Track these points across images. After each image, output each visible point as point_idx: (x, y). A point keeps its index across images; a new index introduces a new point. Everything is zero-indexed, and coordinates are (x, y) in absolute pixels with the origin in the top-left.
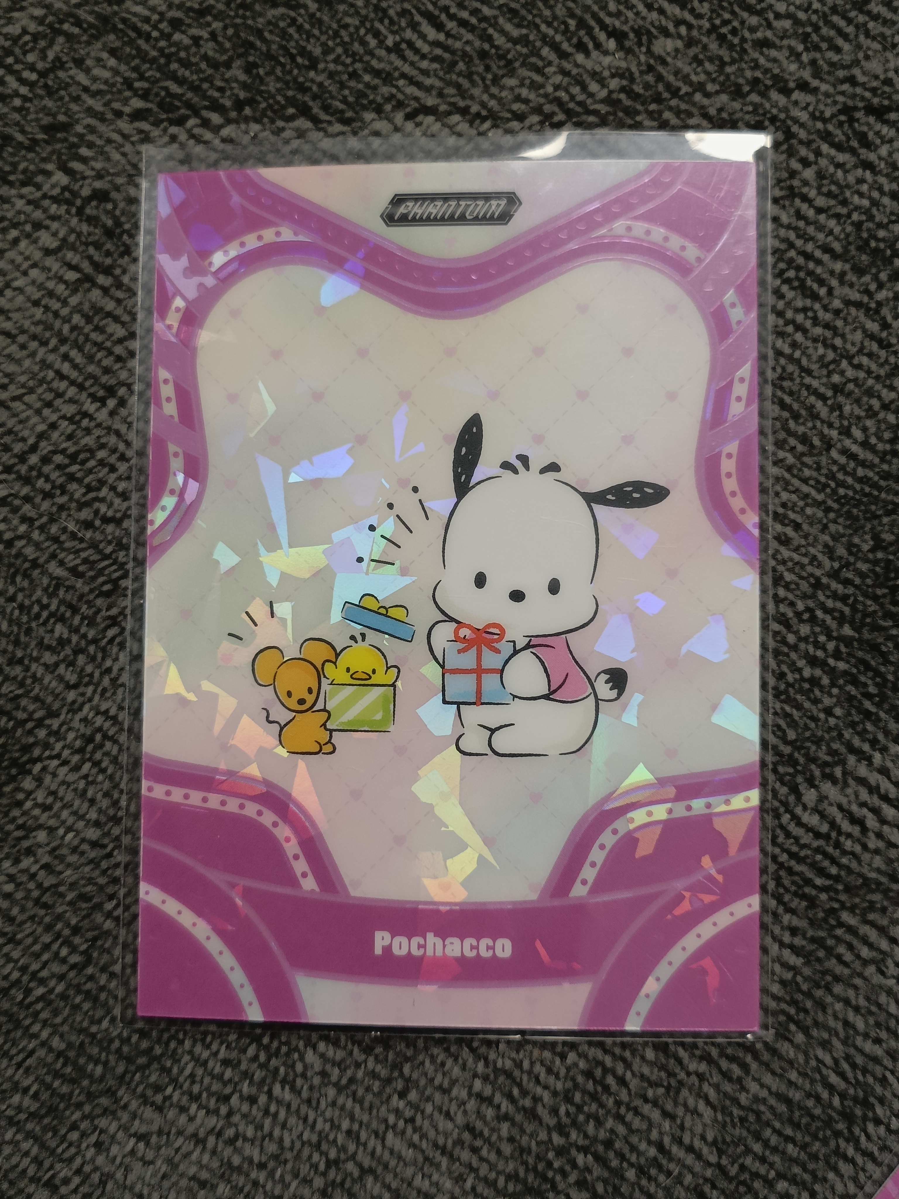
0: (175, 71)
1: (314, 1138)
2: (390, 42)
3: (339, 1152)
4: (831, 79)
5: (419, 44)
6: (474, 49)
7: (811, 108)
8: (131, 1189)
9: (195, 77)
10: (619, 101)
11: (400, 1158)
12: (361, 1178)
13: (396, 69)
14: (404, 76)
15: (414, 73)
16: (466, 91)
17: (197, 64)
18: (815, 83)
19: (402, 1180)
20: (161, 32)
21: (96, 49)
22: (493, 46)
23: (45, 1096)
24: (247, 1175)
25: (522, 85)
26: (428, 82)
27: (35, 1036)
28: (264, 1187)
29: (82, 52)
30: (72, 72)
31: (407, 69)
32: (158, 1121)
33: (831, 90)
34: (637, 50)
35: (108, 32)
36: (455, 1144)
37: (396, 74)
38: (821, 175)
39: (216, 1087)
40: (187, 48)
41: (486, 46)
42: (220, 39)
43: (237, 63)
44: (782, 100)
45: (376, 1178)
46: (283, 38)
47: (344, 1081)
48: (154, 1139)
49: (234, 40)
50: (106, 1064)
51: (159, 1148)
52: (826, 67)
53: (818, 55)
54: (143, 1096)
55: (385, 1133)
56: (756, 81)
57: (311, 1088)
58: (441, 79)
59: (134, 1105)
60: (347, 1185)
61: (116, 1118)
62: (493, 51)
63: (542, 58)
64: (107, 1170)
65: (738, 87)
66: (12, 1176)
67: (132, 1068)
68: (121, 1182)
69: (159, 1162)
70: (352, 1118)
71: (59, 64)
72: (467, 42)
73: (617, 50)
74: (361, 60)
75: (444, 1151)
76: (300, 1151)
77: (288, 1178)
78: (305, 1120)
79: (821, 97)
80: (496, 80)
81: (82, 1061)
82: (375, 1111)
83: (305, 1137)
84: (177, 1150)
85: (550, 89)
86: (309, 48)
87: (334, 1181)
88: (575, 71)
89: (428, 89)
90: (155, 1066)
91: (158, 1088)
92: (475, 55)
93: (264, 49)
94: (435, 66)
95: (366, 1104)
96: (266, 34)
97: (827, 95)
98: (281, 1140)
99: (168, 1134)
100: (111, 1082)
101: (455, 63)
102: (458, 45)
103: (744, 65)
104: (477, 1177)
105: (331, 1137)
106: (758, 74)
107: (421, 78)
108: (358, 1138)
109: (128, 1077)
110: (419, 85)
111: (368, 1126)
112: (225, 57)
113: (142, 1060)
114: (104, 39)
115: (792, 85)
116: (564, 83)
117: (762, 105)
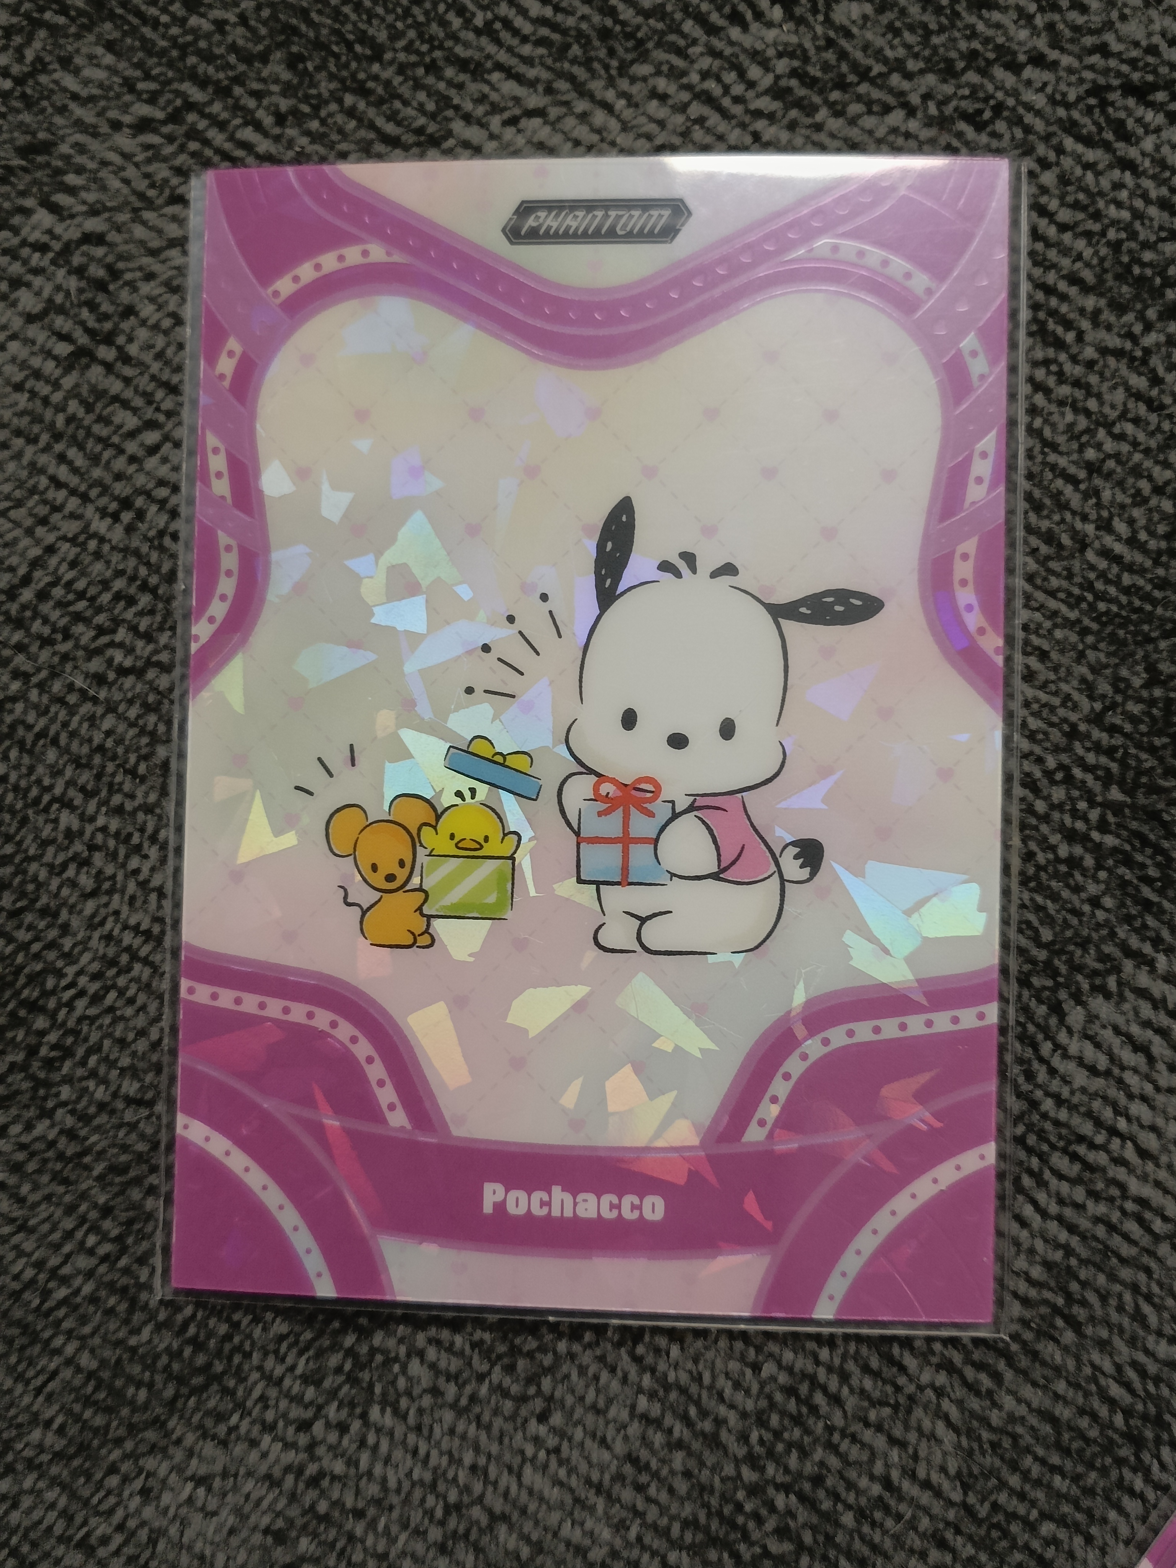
0: (194, 67)
1: (428, 1477)
2: (479, 21)
3: (461, 1493)
4: (1076, 49)
5: (519, 22)
6: (593, 27)
7: (1049, 89)
8: (190, 1548)
9: (221, 75)
10: (789, 90)
11: (541, 1499)
12: (491, 1528)
13: (489, 57)
14: (499, 67)
15: (513, 61)
16: (583, 84)
17: (222, 57)
18: (1053, 55)
19: (546, 1529)
20: (173, 16)
21: (89, 45)
22: (617, 21)
23: (73, 1430)
24: (340, 1527)
25: (658, 73)
26: (532, 73)
27: (58, 1352)
28: (363, 1541)
29: (69, 48)
30: (56, 76)
31: (503, 57)
32: (221, 1460)
33: (1076, 64)
34: (811, 18)
35: (103, 21)
36: (613, 1479)
37: (489, 65)
38: (1064, 180)
39: (296, 1412)
40: (208, 36)
41: (609, 22)
42: (252, 23)
43: (278, 55)
44: (1009, 80)
45: (511, 1527)
46: (335, 20)
47: (464, 1402)
48: (217, 1483)
49: (271, 24)
50: (150, 1386)
51: (224, 1495)
52: (1068, 33)
53: (1057, 17)
54: (201, 1426)
55: (521, 1467)
56: (973, 55)
57: (421, 1411)
58: (549, 68)
59: (190, 1439)
60: (473, 1536)
61: (166, 1455)
62: (618, 28)
63: (684, 36)
64: (156, 1524)
65: (950, 62)
66: (33, 1535)
67: (184, 1391)
68: (176, 1539)
69: (224, 1513)
70: (477, 1449)
71: (40, 66)
72: (583, 18)
73: (785, 20)
74: (441, 47)
75: (599, 1489)
76: (409, 1494)
77: (394, 1529)
78: (415, 1452)
79: (1062, 74)
80: (623, 69)
81: (119, 1383)
82: (506, 1440)
83: (416, 1476)
84: (247, 1497)
85: (694, 78)
86: (371, 31)
87: (455, 1532)
88: (728, 51)
89: (532, 84)
90: (215, 1387)
91: (220, 1417)
92: (593, 34)
93: (311, 34)
94: (542, 51)
95: (495, 1431)
96: (314, 16)
97: (1070, 71)
98: (384, 1480)
99: (236, 1476)
100: (159, 1410)
101: (568, 46)
102: (571, 21)
103: (957, 34)
104: (644, 1524)
105: (450, 1474)
106: (976, 45)
107: (522, 69)
108: (486, 1474)
109: (179, 1404)
110: (519, 79)
111: (498, 1458)
112: (260, 47)
113: (197, 1381)
114: (97, 30)
115: (1022, 58)
116: (715, 69)
117: (982, 86)
